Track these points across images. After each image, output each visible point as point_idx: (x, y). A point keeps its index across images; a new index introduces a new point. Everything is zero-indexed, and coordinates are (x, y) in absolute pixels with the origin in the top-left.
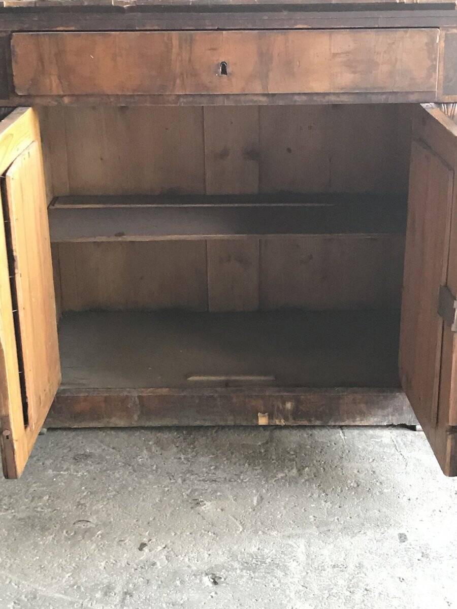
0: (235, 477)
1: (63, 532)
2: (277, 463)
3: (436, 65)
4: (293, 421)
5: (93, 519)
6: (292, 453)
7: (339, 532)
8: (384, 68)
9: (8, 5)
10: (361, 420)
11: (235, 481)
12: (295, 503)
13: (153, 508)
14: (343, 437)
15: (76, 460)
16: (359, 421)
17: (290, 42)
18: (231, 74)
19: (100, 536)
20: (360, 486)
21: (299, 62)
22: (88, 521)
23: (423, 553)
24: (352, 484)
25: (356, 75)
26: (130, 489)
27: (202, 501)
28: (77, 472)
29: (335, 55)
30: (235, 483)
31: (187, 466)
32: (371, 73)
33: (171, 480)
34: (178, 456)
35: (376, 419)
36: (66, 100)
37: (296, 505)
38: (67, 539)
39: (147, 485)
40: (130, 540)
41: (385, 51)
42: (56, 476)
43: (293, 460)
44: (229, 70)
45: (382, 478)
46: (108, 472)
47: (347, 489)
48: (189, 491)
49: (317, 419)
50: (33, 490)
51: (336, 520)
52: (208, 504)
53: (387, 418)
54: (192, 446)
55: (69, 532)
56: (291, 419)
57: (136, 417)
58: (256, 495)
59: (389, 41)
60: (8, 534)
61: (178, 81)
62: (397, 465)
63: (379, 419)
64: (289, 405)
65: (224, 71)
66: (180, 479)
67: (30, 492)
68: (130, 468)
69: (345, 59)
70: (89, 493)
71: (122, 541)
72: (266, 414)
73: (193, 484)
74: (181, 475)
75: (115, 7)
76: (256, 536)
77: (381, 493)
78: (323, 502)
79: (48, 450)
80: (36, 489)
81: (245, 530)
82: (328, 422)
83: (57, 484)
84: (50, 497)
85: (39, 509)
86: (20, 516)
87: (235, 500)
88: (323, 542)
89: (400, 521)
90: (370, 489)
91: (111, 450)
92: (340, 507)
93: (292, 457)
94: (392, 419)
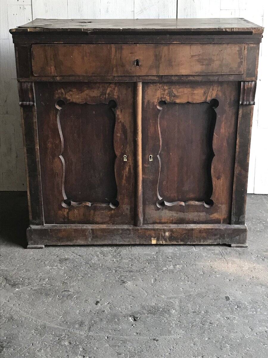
0: (142, 270)
1: (56, 296)
2: (162, 263)
3: (243, 61)
4: (169, 242)
5: (72, 290)
6: (170, 258)
7: (196, 295)
8: (217, 63)
9: (30, 30)
10: (204, 242)
11: (142, 271)
12: (172, 282)
13: (102, 284)
14: (195, 250)
15: (61, 261)
16: (202, 242)
17: (170, 49)
18: (141, 65)
19: (76, 298)
20: (205, 274)
21: (175, 59)
22: (69, 291)
23: (238, 306)
24: (201, 273)
25: (203, 66)
26: (89, 275)
27: (126, 281)
28: (62, 267)
29: (192, 56)
30: (142, 273)
31: (117, 264)
32: (210, 65)
33: (109, 271)
34: (112, 259)
35: (211, 241)
36: (58, 78)
38: (59, 299)
39: (98, 273)
40: (91, 300)
41: (217, 54)
42: (51, 269)
43: (171, 261)
44: (140, 64)
45: (216, 270)
46: (77, 267)
47: (198, 275)
48: (119, 276)
49: (181, 241)
50: (40, 276)
51: (194, 290)
52: (129, 282)
53: (216, 240)
54: (119, 255)
55: (60, 296)
56: (168, 241)
57: (90, 240)
58: (152, 278)
59: (220, 49)
60: (29, 297)
61: (115, 69)
62: (223, 263)
63: (212, 241)
64: (167, 234)
65: (137, 64)
66: (114, 270)
67: (38, 277)
68: (88, 265)
69: (198, 58)
70: (69, 277)
71: (87, 300)
72: (156, 238)
73: (121, 273)
74: (114, 269)
75: (83, 32)
76: (154, 298)
77: (216, 277)
78: (186, 281)
79: (46, 256)
80: (41, 275)
81: (148, 295)
82: (187, 242)
83: (52, 273)
84: (49, 279)
85: (44, 285)
86: (34, 288)
87: (143, 281)
88: (188, 300)
89: (226, 290)
90: (210, 275)
91: (78, 256)
92: (195, 284)
93: (170, 260)
94: (219, 241)
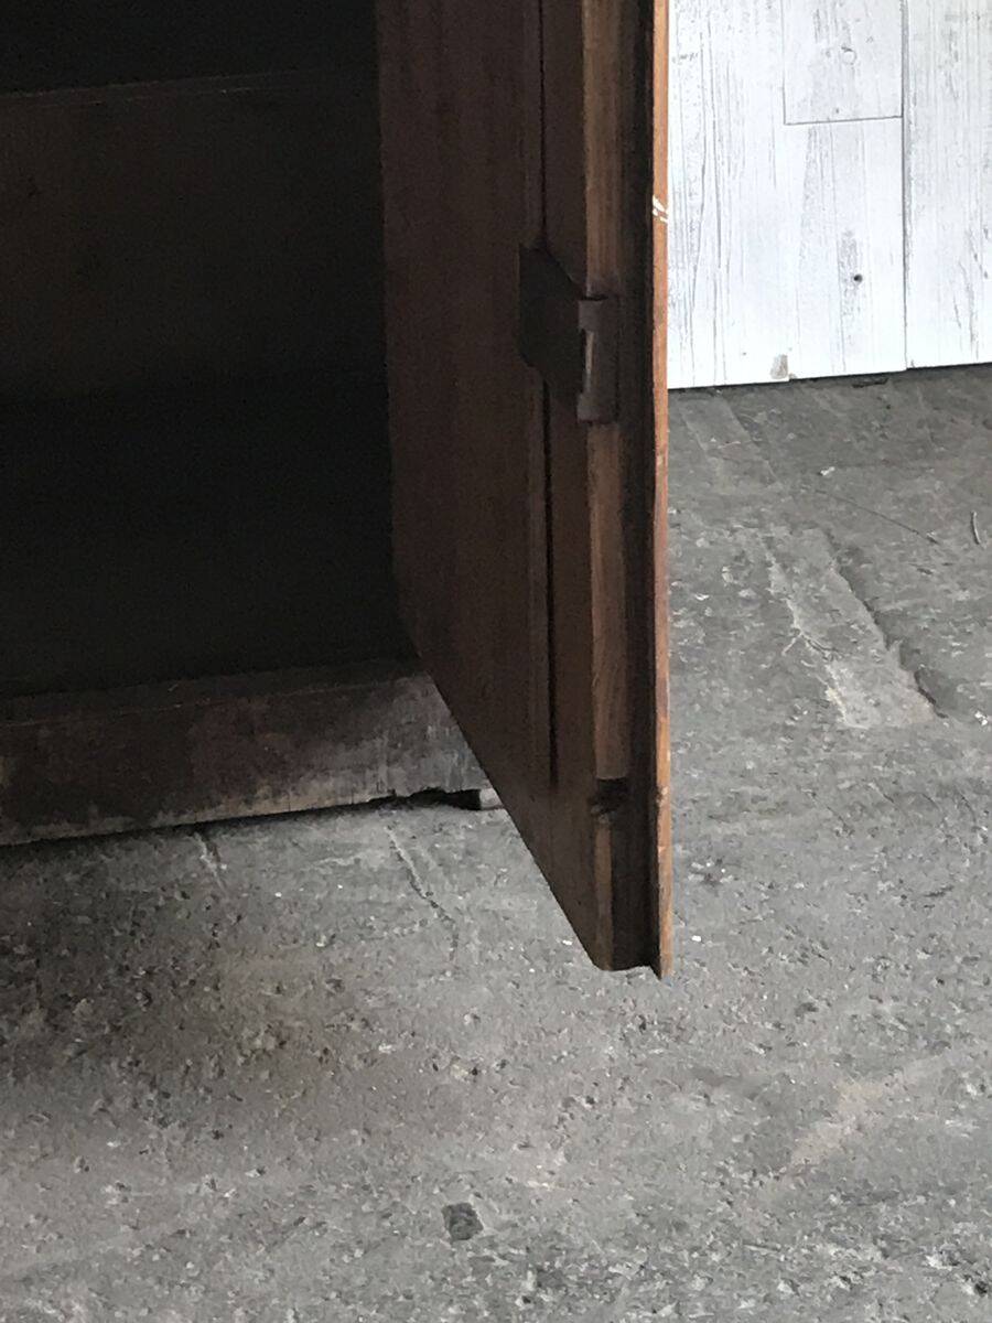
4: (15, 828)
6: (21, 950)
7: (221, 1232)
10: (277, 793)
12: (42, 1146)
14: (212, 866)
16: (266, 798)
20: (287, 1046)
23: (540, 1270)
24: (258, 1043)
35: (330, 785)
37: (49, 1149)
43: (28, 977)
45: (371, 1002)
47: (240, 1060)
49: (108, 808)
51: (206, 1190)
53: (369, 773)
56: (6, 821)
62: (421, 946)
63: (341, 783)
77: (371, 1059)
78: (149, 1123)
88: (160, 1281)
89: (446, 1158)
90: (326, 1051)
92: (217, 1135)
93: (20, 966)
94: (390, 778)
